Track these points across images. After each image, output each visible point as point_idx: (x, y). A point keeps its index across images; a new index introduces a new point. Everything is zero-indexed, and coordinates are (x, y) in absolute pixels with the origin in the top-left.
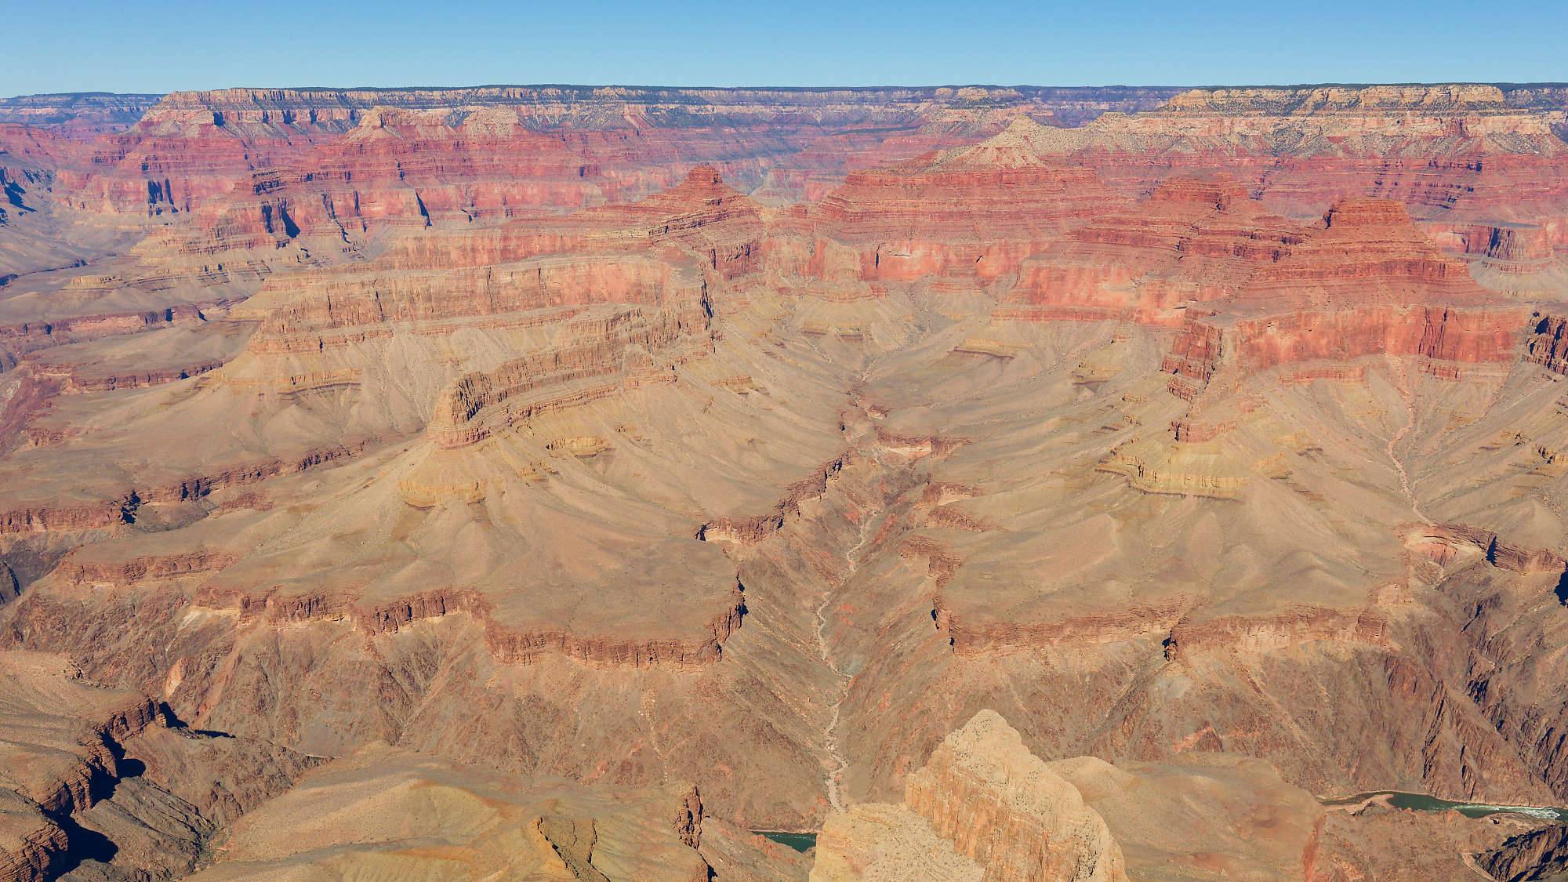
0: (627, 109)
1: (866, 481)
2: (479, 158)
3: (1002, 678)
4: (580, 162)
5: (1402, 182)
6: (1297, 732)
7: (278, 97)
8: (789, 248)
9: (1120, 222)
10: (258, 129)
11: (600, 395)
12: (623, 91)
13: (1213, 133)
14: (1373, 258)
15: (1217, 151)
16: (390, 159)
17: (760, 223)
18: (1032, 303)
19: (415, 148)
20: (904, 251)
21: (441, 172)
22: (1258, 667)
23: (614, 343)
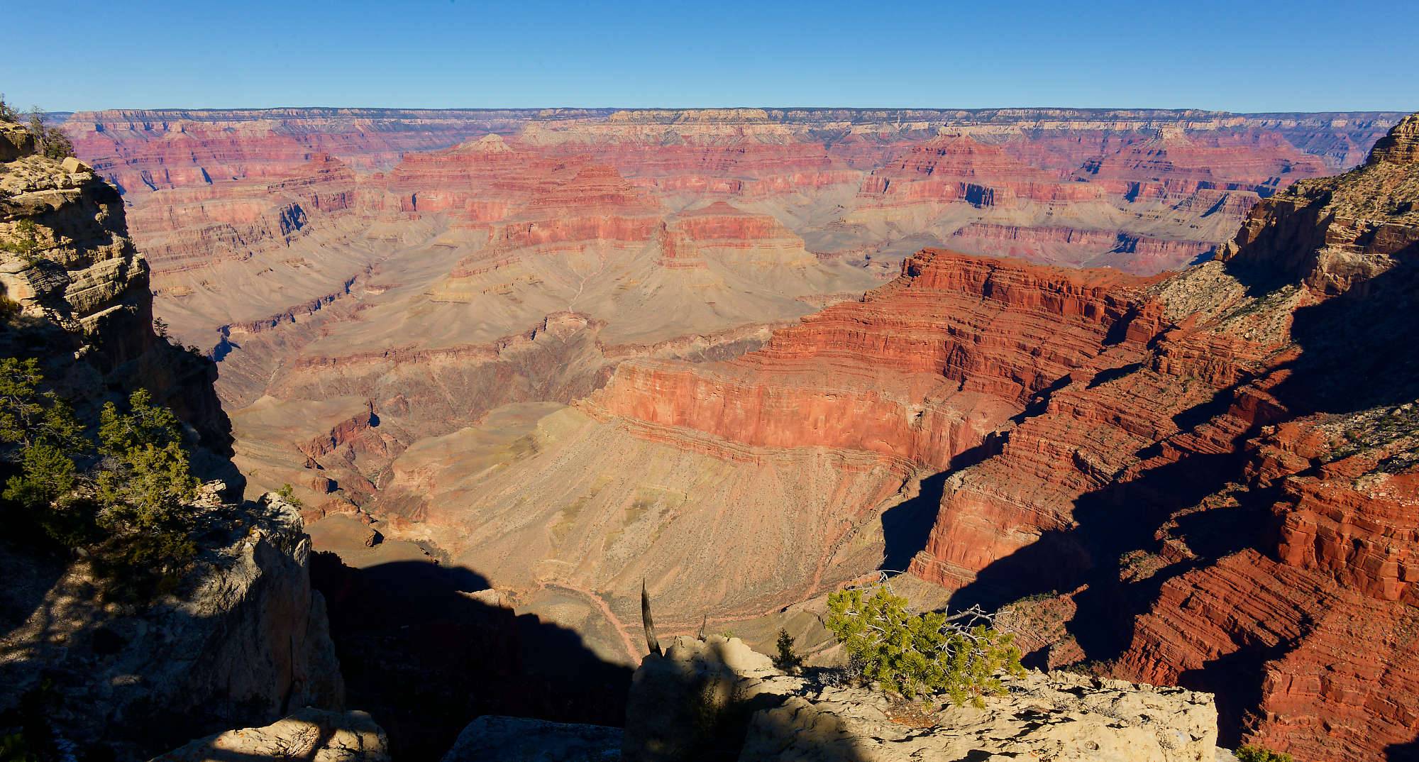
0: (357, 122)
1: (347, 306)
2: (246, 150)
3: (315, 380)
4: (306, 151)
6: (449, 397)
7: (141, 115)
8: (368, 195)
9: (514, 179)
10: (126, 134)
11: (196, 267)
12: (357, 111)
13: (631, 134)
14: (595, 194)
15: (632, 142)
16: (187, 150)
17: (354, 183)
18: (472, 220)
19: (205, 144)
20: (432, 196)
21: (223, 158)
22: (439, 372)
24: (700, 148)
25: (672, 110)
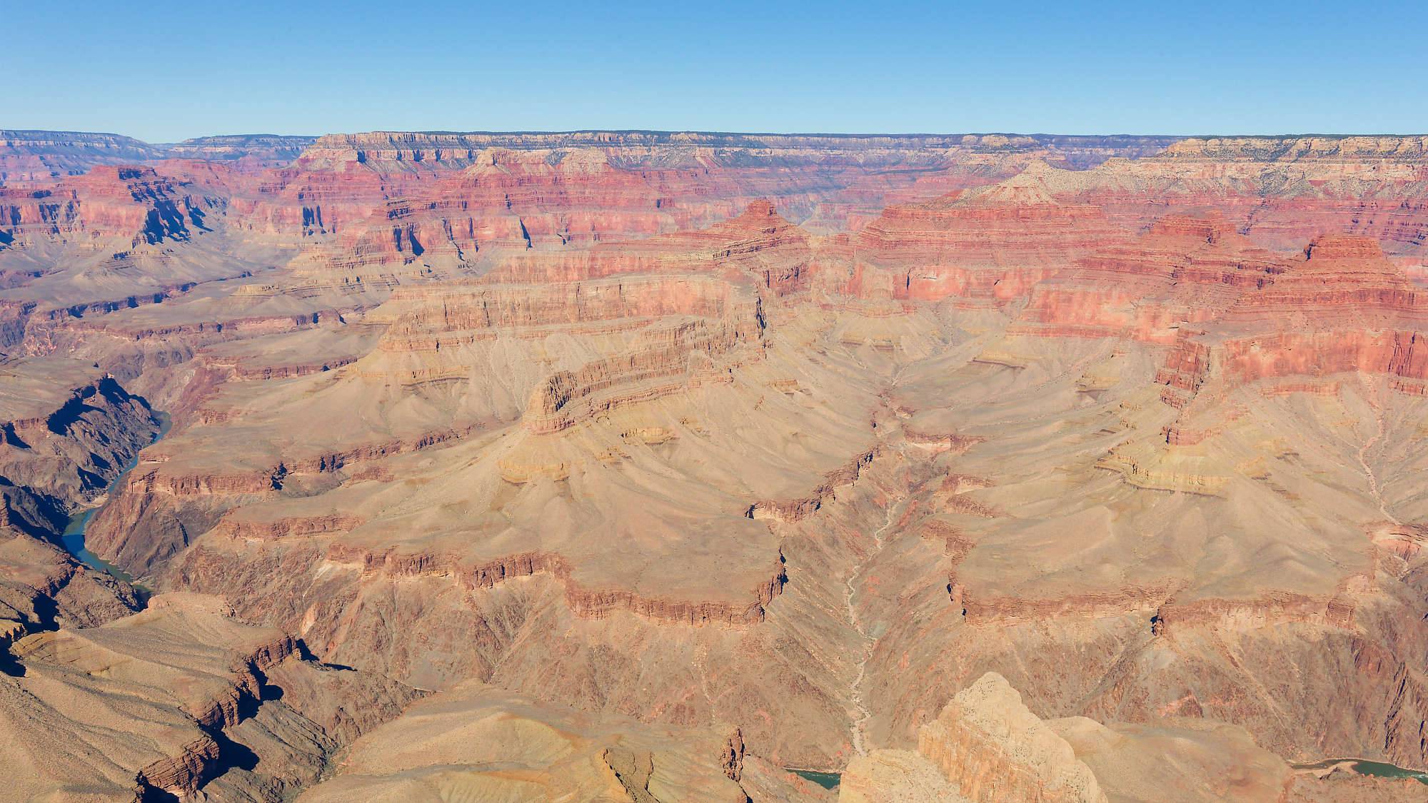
0: (698, 152)
3: (1007, 645)
4: (657, 195)
5: (1376, 221)
6: (1270, 702)
7: (410, 140)
8: (832, 271)
9: (1121, 252)
10: (392, 165)
11: (667, 392)
12: (695, 136)
13: (1207, 176)
14: (1348, 287)
15: (1210, 192)
16: (499, 191)
17: (808, 249)
18: (1042, 321)
19: (521, 182)
20: (932, 274)
21: (541, 203)
22: (1236, 644)
23: (681, 349)
24: (1347, 203)
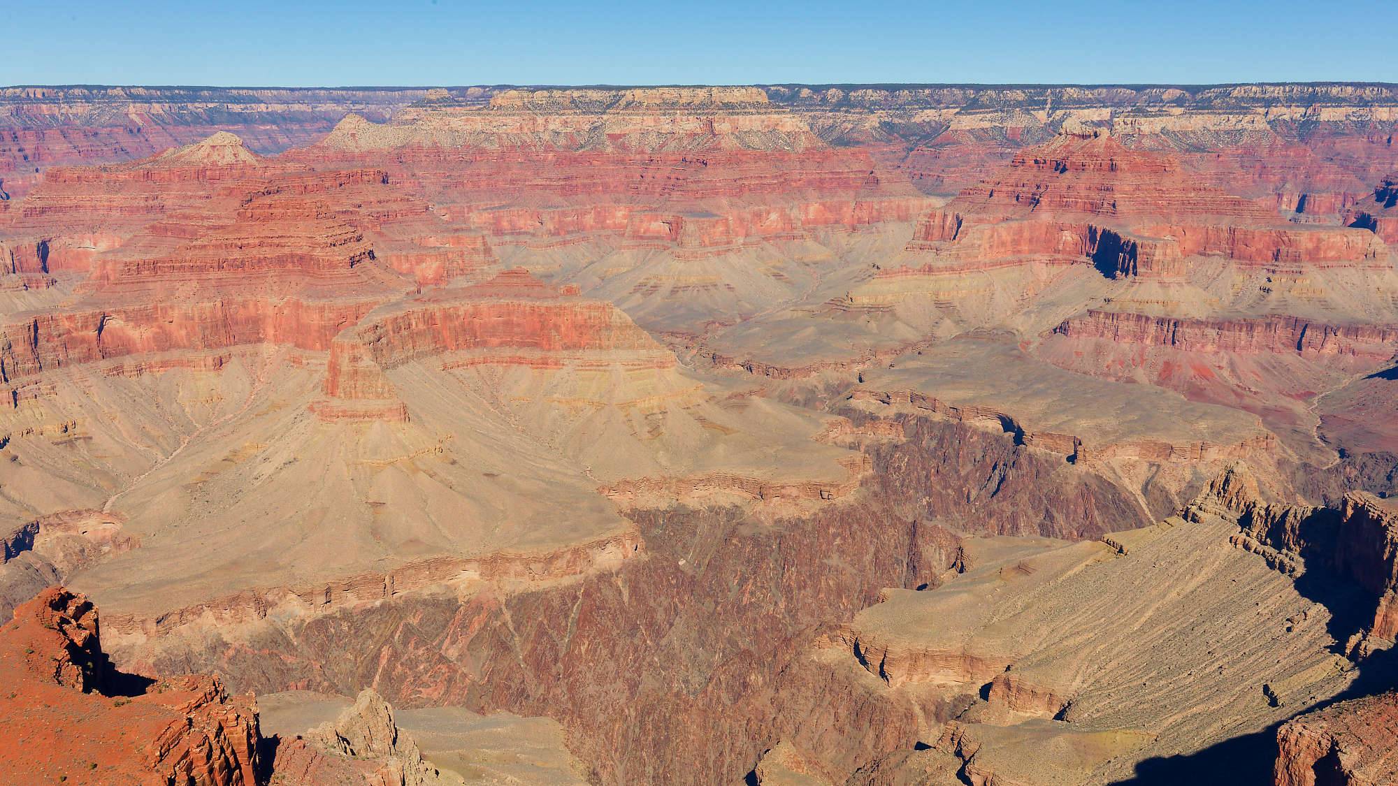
0: (133, 109)
5: (658, 176)
13: (526, 130)
20: (87, 243)
24: (638, 157)
25: (609, 88)
